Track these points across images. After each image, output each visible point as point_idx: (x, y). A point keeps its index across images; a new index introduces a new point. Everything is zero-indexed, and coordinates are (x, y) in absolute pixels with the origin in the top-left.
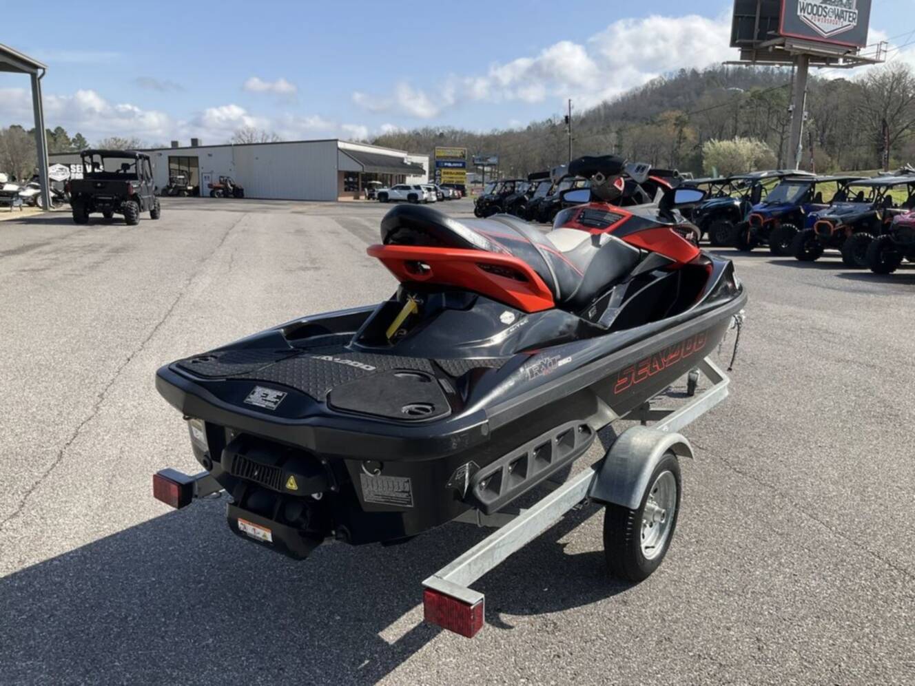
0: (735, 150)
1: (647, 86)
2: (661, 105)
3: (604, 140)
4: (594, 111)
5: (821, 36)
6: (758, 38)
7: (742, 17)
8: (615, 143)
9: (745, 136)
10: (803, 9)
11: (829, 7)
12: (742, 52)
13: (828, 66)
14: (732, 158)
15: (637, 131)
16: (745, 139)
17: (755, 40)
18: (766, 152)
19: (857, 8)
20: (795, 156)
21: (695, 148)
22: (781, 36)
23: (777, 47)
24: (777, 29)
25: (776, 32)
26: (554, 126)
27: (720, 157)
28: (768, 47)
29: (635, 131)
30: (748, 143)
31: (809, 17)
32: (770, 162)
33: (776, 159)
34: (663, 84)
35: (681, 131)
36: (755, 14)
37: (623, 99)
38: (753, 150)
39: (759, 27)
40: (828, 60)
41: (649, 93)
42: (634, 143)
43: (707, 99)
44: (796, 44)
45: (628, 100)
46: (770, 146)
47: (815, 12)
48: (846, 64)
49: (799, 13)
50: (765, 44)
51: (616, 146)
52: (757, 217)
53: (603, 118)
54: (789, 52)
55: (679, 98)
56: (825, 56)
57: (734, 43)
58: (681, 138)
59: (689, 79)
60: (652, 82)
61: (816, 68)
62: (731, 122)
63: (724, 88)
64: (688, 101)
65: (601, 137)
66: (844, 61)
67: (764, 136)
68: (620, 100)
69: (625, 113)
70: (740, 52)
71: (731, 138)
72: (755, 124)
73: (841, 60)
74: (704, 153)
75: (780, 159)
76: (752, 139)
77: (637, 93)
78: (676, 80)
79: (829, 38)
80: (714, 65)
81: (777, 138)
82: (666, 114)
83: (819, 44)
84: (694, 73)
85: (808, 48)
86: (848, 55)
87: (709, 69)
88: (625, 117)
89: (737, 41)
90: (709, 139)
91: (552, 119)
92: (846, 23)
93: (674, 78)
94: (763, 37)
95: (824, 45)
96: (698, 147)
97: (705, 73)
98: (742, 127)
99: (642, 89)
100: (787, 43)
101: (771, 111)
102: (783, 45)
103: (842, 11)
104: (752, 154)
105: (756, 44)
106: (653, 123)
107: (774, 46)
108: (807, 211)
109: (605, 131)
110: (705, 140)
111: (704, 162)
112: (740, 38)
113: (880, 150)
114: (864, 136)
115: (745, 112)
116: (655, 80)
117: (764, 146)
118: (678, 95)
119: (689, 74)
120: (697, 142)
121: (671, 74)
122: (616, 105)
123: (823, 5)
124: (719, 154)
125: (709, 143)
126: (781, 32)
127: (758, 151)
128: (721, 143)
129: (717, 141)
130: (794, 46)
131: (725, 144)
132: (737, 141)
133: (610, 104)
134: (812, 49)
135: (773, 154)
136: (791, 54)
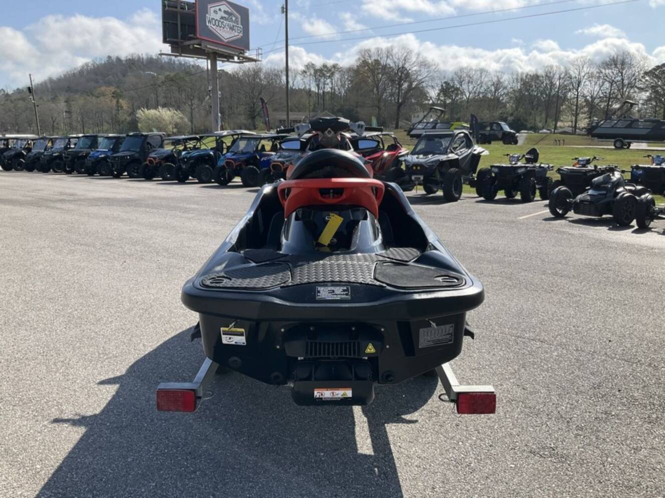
0: (160, 117)
1: (83, 67)
2: (97, 81)
3: (55, 107)
4: (41, 84)
5: (224, 42)
6: (181, 39)
7: (168, 23)
8: (65, 109)
9: (165, 107)
10: (209, 22)
11: (225, 22)
12: (172, 47)
13: (228, 61)
14: (159, 122)
15: (81, 101)
16: (166, 109)
17: (179, 40)
18: (181, 118)
19: (242, 24)
20: (217, 122)
21: (130, 115)
22: (197, 38)
23: (196, 46)
24: (195, 33)
25: (195, 35)
26: (7, 95)
27: (150, 122)
28: (189, 45)
29: (80, 101)
30: (168, 112)
31: (214, 27)
32: (186, 125)
33: (190, 123)
34: (96, 66)
35: (118, 102)
36: (177, 21)
37: (65, 76)
38: (172, 116)
39: (181, 31)
40: (228, 58)
41: (85, 73)
42: (80, 110)
43: (131, 79)
44: (209, 45)
45: (70, 77)
46: (183, 114)
47: (217, 24)
48: (239, 61)
49: (207, 24)
50: (187, 43)
51: (66, 112)
52: (230, 162)
53: (50, 90)
54: (204, 50)
55: (110, 77)
56: (226, 54)
57: (165, 41)
58: (119, 108)
59: (115, 64)
60: (87, 65)
61: (221, 62)
62: (153, 96)
63: (142, 72)
64: (117, 79)
65: (53, 105)
66: (239, 59)
67: (178, 108)
68: (62, 76)
69: (69, 87)
70: (170, 47)
71: (156, 108)
72: (171, 98)
73: (236, 58)
74: (138, 118)
75: (192, 123)
76: (171, 109)
77: (76, 71)
78: (105, 64)
79: (228, 42)
80: (132, 55)
81: (188, 109)
82: (103, 88)
83: (222, 46)
84: (118, 59)
85: (217, 48)
86: (241, 55)
87: (129, 57)
88: (69, 89)
89: (168, 40)
90: (139, 108)
91: (5, 89)
92: (236, 34)
93: (103, 62)
94: (185, 37)
95: (225, 47)
96: (133, 113)
97: (126, 60)
98: (162, 100)
99: (79, 69)
100: (202, 44)
101: (180, 89)
102: (200, 45)
103: (233, 26)
104: (172, 119)
105: (181, 42)
106: (93, 95)
107: (194, 44)
108: (261, 158)
109: (54, 99)
110: (137, 110)
111: (139, 125)
112: (169, 38)
113: (253, 118)
114: (241, 109)
115: (163, 90)
116: (89, 63)
117: (179, 114)
118: (108, 75)
119: (115, 60)
120: (130, 111)
121: (101, 59)
122: (60, 80)
123: (222, 21)
124: (149, 119)
125: (140, 111)
126: (198, 36)
127: (176, 118)
128: (149, 111)
129: (146, 110)
130: (208, 46)
131: (152, 112)
132: (160, 110)
133: (55, 79)
134: (220, 49)
135: (186, 120)
136: (206, 52)
